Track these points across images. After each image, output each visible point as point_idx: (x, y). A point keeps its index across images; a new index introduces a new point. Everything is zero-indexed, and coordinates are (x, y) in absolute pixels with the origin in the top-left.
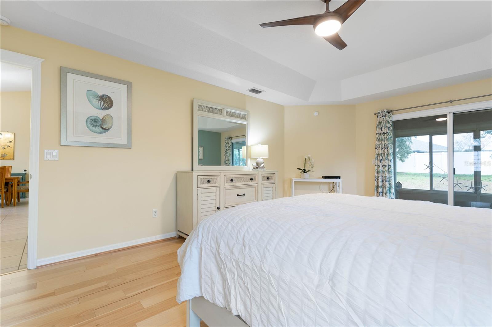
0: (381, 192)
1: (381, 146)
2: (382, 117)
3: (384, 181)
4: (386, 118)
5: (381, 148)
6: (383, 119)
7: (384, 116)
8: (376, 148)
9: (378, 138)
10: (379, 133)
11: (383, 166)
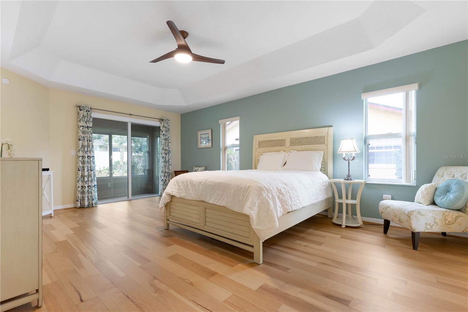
0: (87, 181)
1: (86, 138)
2: (86, 111)
3: (90, 170)
4: (90, 114)
5: (86, 140)
6: (88, 113)
7: (88, 112)
8: (79, 140)
9: (82, 130)
10: (83, 126)
11: (88, 157)
